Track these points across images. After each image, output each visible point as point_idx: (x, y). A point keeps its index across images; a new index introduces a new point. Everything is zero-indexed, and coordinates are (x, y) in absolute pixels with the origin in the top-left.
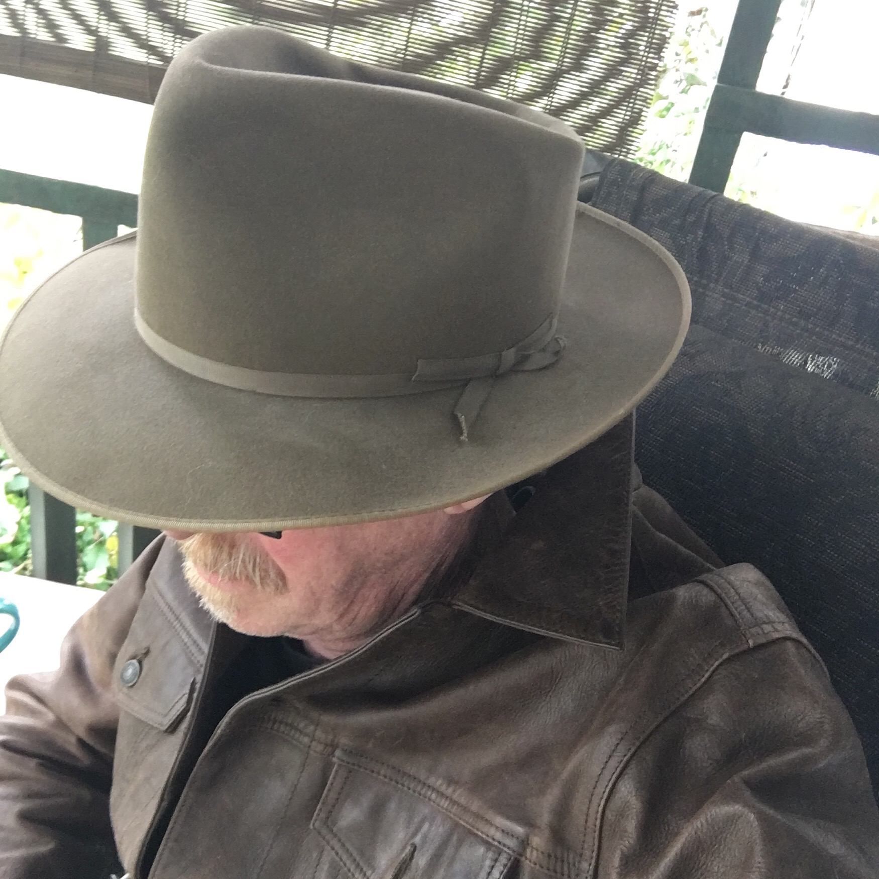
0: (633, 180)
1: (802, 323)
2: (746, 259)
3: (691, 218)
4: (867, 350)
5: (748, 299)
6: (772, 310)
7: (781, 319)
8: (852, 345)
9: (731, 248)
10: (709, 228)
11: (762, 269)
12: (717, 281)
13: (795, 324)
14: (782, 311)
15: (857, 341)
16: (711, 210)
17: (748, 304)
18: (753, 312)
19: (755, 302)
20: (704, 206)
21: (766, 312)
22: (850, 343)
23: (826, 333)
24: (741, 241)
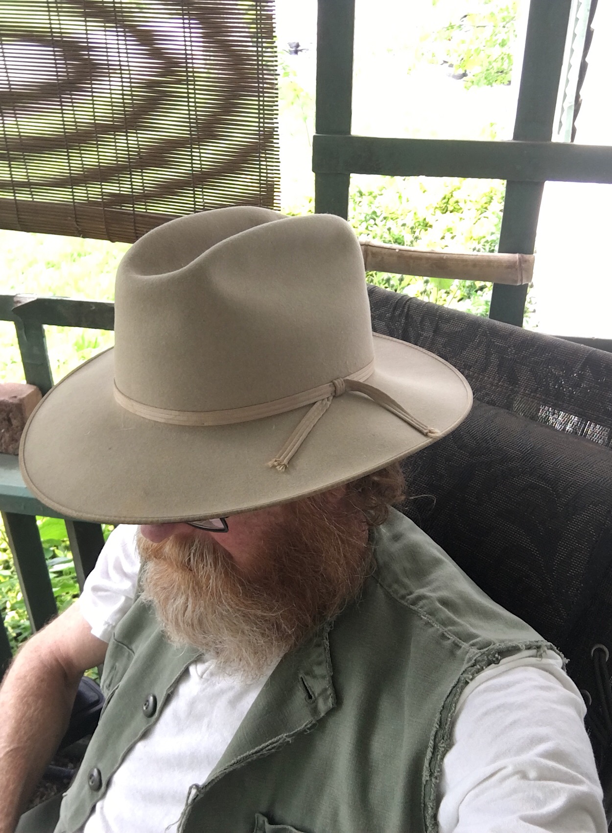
2: (431, 334)
3: (397, 313)
8: (497, 384)
10: (408, 316)
15: (499, 381)
16: (409, 306)
20: (405, 304)
22: (496, 382)
24: (427, 323)
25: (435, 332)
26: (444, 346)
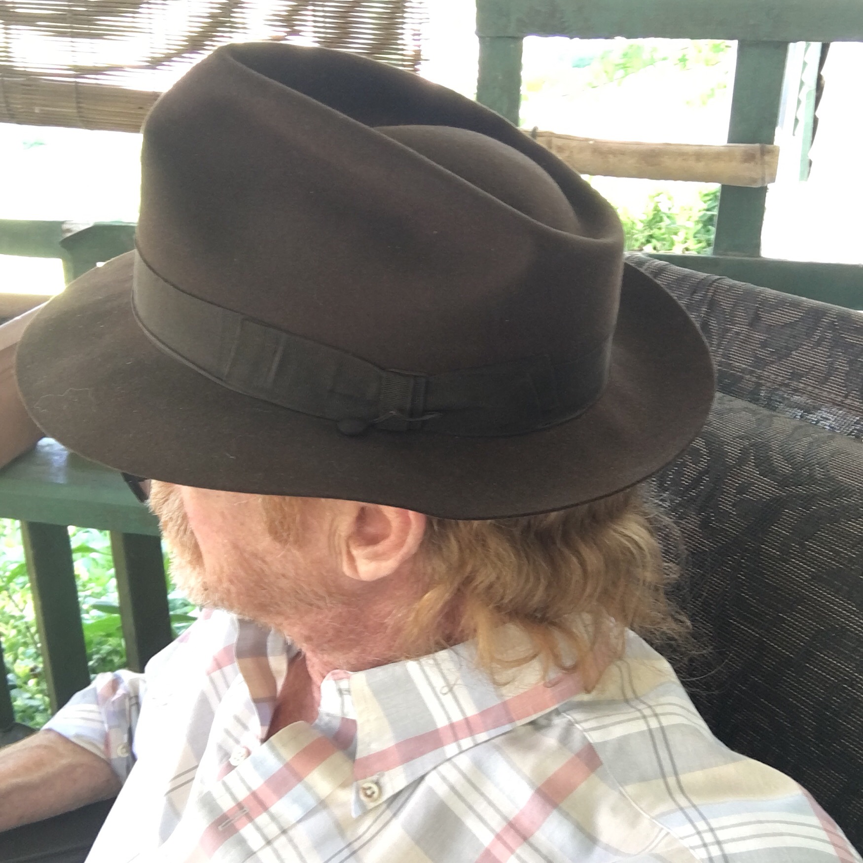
1: (794, 384)
2: (745, 329)
3: (697, 297)
5: (744, 366)
6: (766, 373)
8: (842, 402)
9: (733, 322)
10: (713, 304)
11: (760, 336)
13: (787, 385)
15: (846, 397)
16: (717, 288)
17: (743, 371)
18: (748, 377)
19: (750, 368)
21: (759, 377)
22: (840, 398)
24: (740, 313)
25: (751, 325)
26: (764, 345)
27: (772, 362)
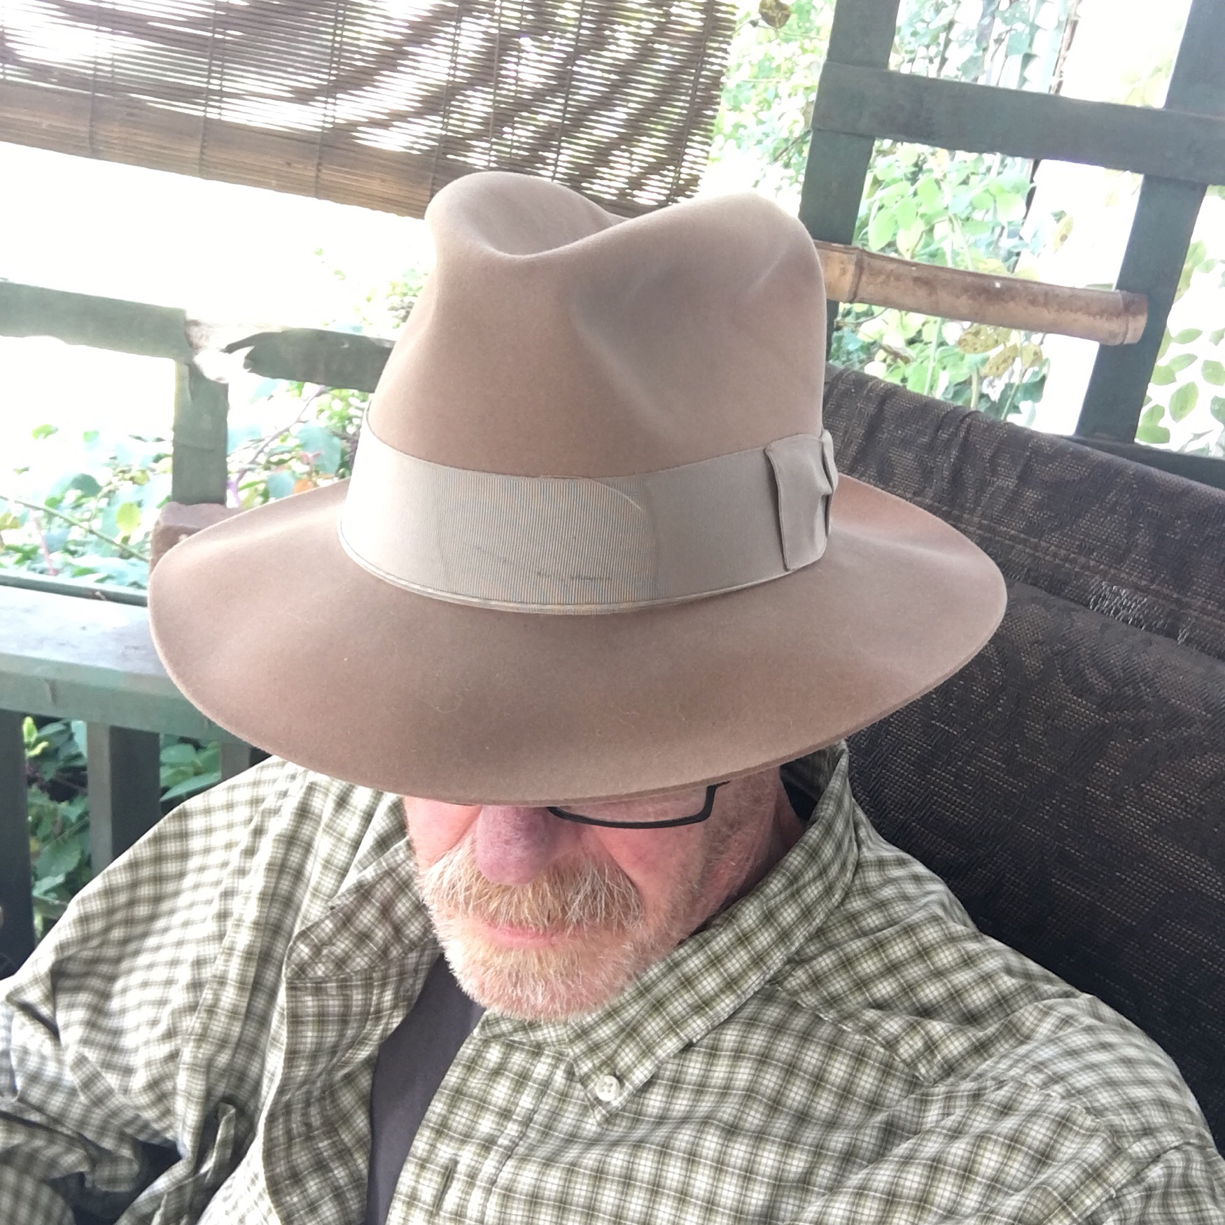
0: (871, 390)
1: (1082, 560)
2: (1011, 483)
3: (943, 437)
4: (1165, 591)
5: (1013, 532)
6: (1043, 544)
7: (1055, 555)
9: (994, 472)
10: (965, 446)
11: (1032, 495)
12: (972, 512)
13: (1074, 562)
14: (1056, 546)
15: (1152, 581)
16: (970, 425)
17: (1012, 538)
19: (1022, 536)
20: (962, 421)
21: (1036, 548)
22: (1144, 583)
23: (1112, 571)
27: (1052, 530)
